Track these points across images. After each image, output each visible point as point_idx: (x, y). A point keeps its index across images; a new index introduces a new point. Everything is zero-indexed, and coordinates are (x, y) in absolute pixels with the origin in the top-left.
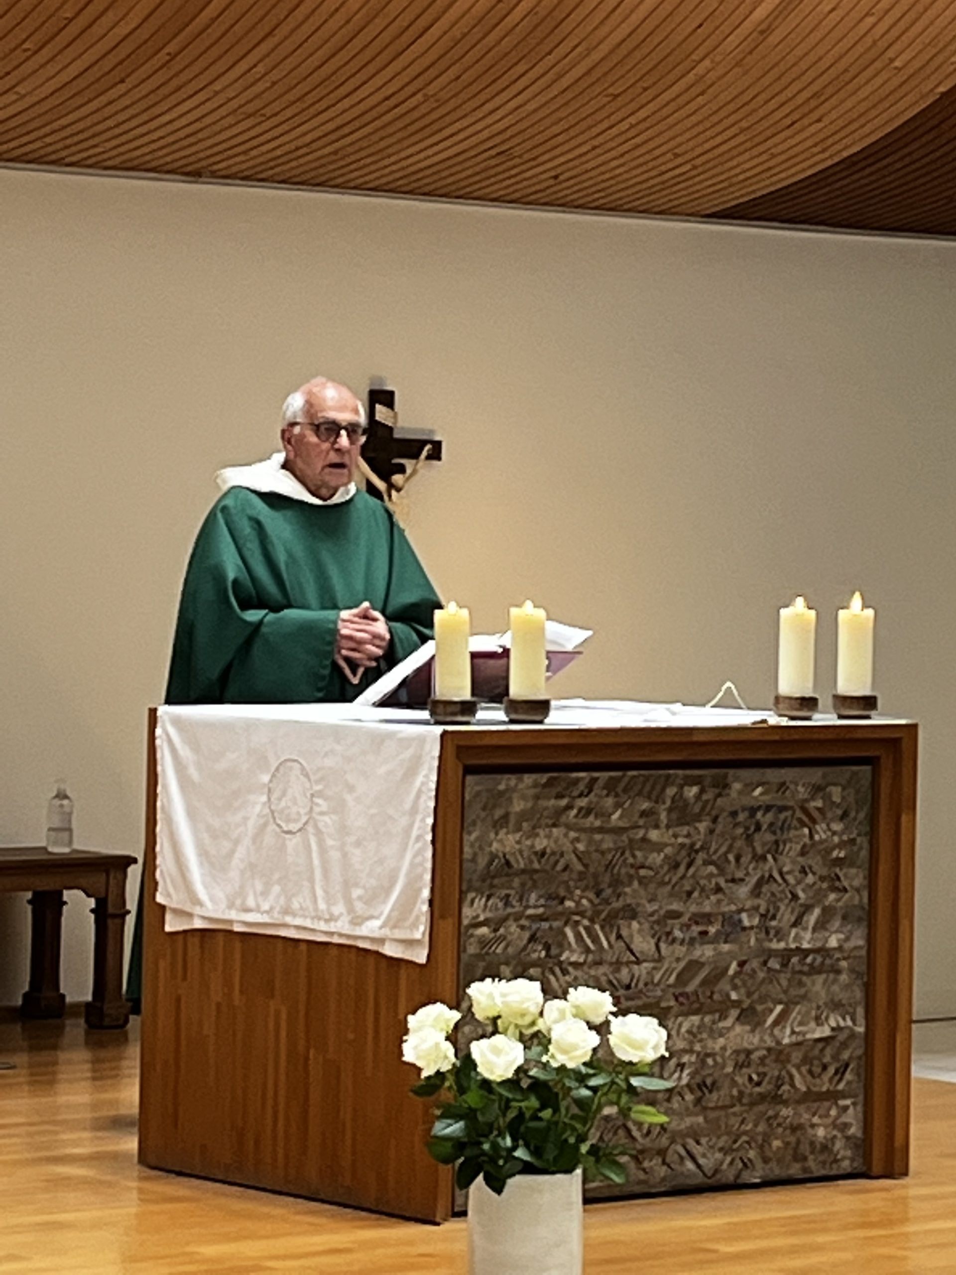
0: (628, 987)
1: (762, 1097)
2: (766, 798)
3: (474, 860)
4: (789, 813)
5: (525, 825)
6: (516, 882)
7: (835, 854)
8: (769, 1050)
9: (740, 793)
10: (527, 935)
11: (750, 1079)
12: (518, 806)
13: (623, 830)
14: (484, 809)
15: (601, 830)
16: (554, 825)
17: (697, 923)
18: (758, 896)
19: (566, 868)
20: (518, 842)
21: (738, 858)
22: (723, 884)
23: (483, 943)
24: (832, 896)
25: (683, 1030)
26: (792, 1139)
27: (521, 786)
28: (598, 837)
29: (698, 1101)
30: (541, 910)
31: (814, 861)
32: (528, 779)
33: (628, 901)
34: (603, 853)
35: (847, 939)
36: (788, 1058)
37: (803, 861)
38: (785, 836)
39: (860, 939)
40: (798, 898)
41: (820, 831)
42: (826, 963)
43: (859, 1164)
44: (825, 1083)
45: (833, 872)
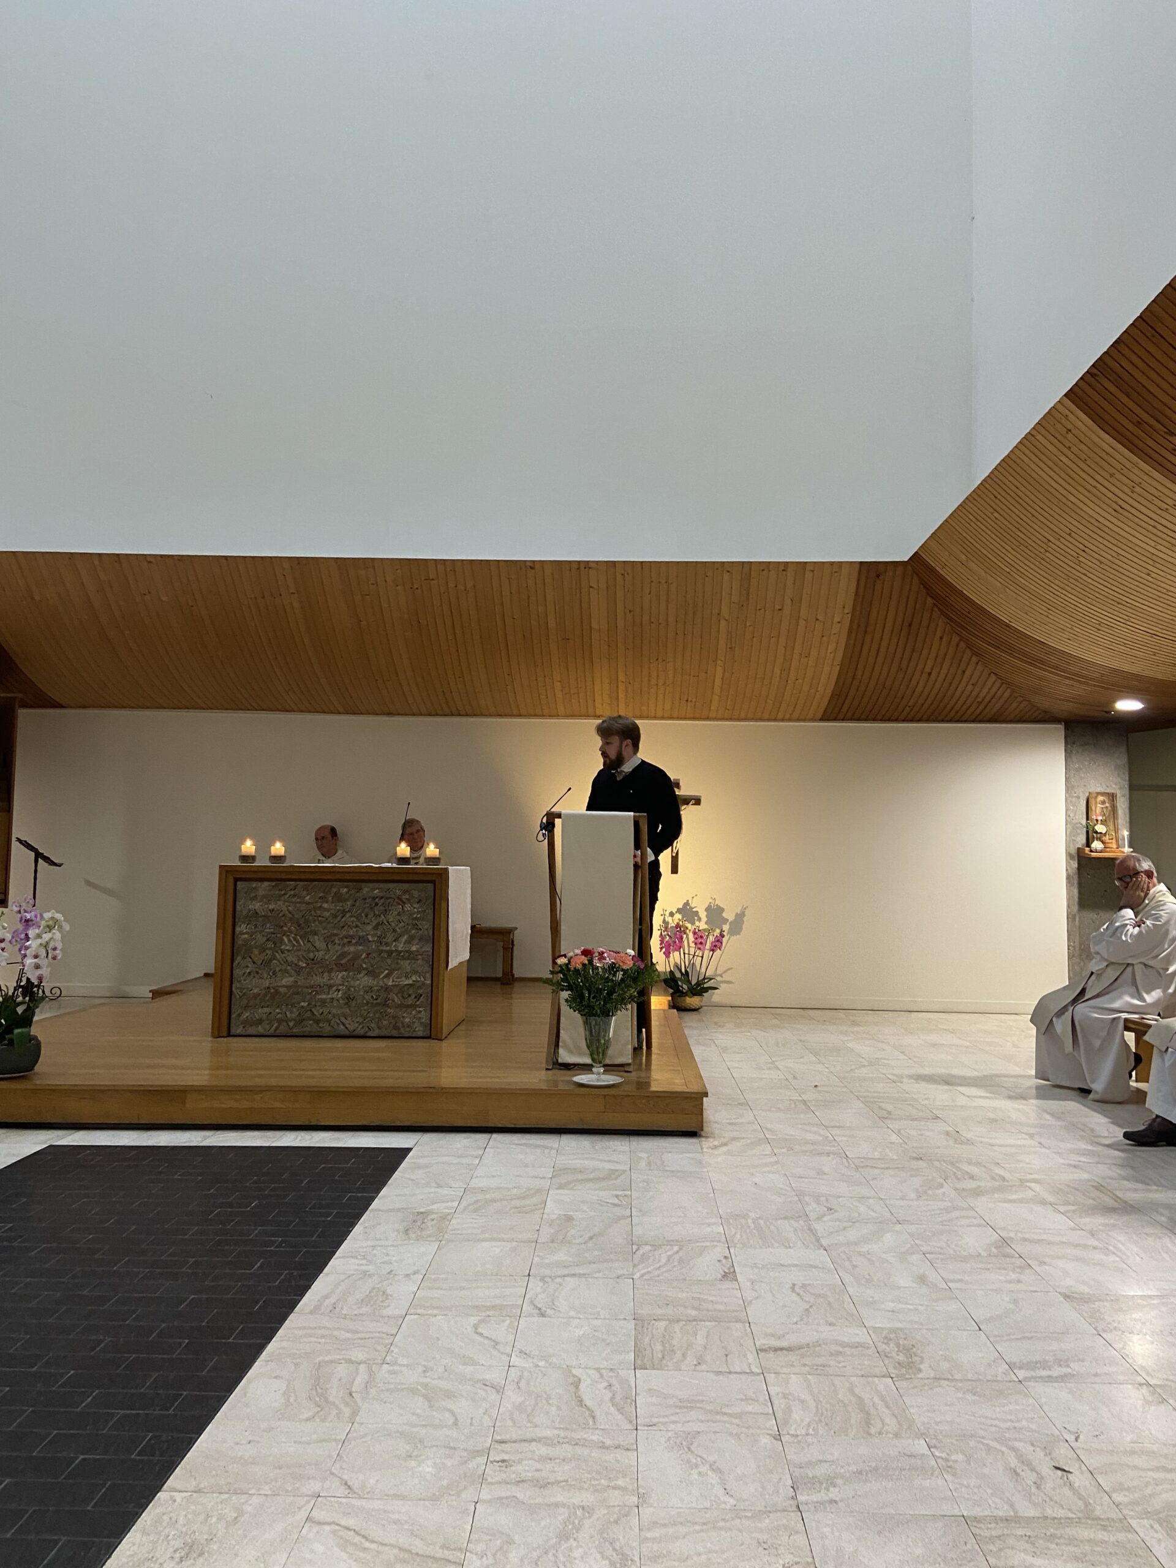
0: (313, 960)
1: (378, 1004)
2: (381, 894)
3: (241, 911)
4: (391, 900)
5: (265, 900)
6: (261, 919)
7: (415, 916)
8: (382, 987)
9: (368, 892)
10: (265, 939)
11: (372, 997)
12: (261, 893)
13: (312, 903)
14: (246, 893)
15: (300, 903)
16: (278, 900)
17: (347, 938)
18: (377, 929)
19: (284, 915)
20: (261, 906)
21: (366, 916)
22: (358, 924)
23: (246, 940)
24: (413, 932)
25: (339, 977)
26: (393, 1021)
27: (263, 886)
28: (298, 905)
29: (347, 1004)
30: (272, 930)
31: (405, 918)
32: (266, 884)
33: (313, 928)
34: (301, 911)
35: (421, 948)
36: (391, 990)
37: (398, 918)
38: (390, 908)
39: (428, 948)
40: (396, 931)
41: (408, 907)
42: (410, 956)
43: (427, 1033)
44: (410, 1001)
45: (414, 922)
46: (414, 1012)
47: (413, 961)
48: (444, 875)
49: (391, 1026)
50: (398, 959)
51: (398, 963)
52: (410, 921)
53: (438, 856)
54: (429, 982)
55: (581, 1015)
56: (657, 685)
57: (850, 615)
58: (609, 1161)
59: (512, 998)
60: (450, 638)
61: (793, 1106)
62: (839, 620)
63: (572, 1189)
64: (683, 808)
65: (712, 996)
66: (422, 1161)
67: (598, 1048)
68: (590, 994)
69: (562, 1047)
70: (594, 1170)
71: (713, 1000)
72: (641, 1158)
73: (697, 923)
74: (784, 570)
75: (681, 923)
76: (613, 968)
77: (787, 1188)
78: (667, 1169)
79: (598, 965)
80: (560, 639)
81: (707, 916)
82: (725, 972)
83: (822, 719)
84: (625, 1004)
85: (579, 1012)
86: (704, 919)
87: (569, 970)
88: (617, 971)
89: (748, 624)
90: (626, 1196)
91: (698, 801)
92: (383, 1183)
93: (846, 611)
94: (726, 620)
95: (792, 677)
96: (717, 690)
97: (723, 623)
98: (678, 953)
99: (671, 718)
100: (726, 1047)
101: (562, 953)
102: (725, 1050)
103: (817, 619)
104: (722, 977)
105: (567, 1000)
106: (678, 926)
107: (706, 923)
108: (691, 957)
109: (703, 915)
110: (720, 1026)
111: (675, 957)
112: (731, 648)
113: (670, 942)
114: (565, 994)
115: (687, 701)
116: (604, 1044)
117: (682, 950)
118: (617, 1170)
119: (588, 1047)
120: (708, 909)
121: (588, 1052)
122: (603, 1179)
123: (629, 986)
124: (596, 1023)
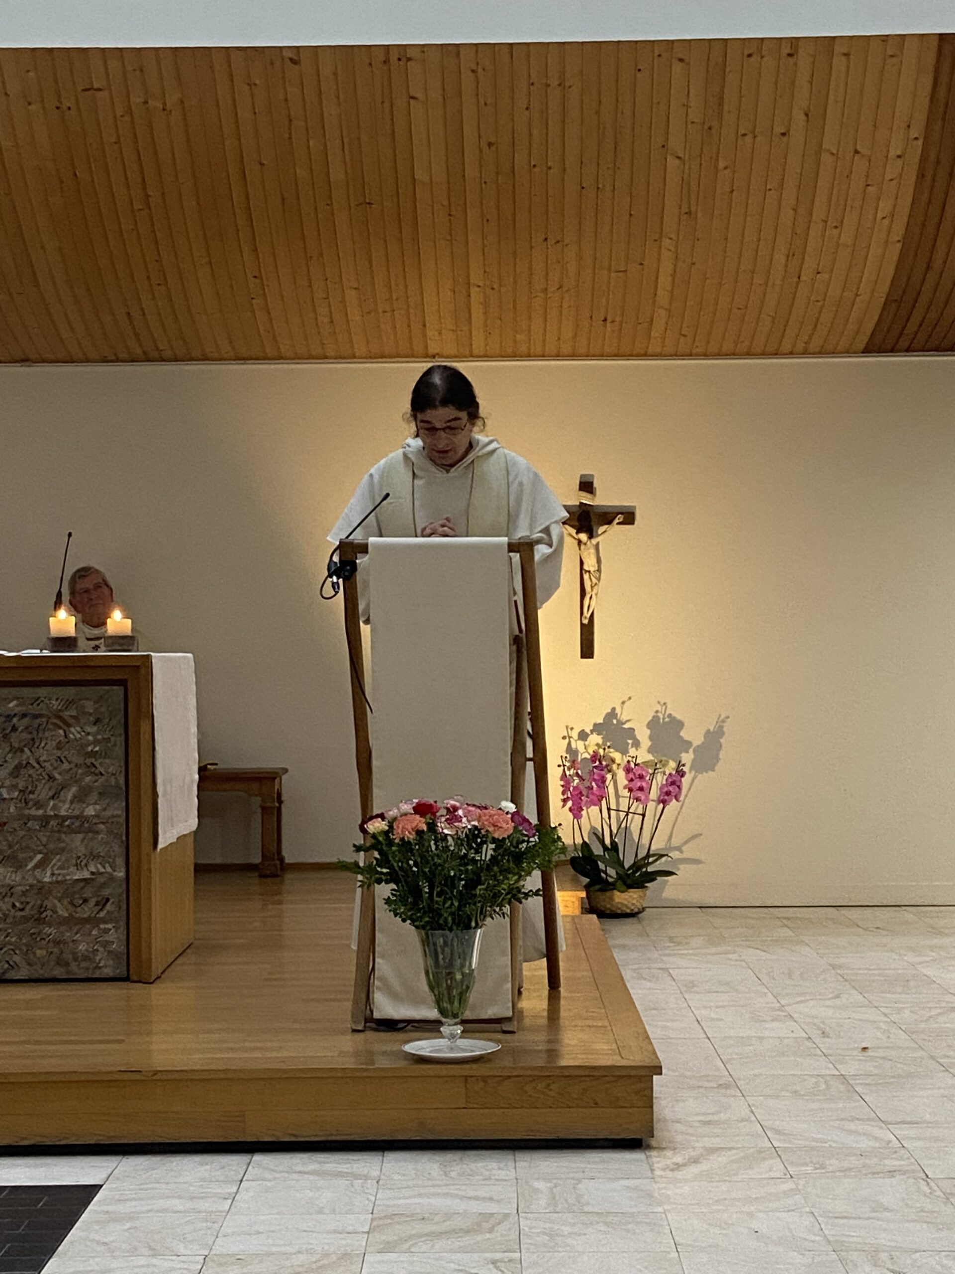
1: (26, 919)
2: (21, 709)
4: (43, 720)
7: (90, 749)
8: (31, 886)
11: (14, 906)
18: (17, 777)
24: (88, 779)
26: (56, 950)
31: (70, 753)
36: (50, 892)
37: (59, 753)
38: (40, 735)
39: (117, 810)
40: (55, 779)
41: (75, 732)
42: (84, 825)
43: (122, 971)
44: (86, 911)
45: (89, 761)
46: (94, 932)
47: (90, 835)
48: (143, 671)
49: (53, 957)
50: (59, 832)
51: (59, 840)
52: (80, 761)
53: (129, 633)
54: (121, 874)
55: (417, 927)
56: (545, 290)
57: (920, 143)
58: (477, 1198)
59: (280, 903)
60: (137, 206)
61: (823, 1086)
62: (899, 153)
63: (408, 1251)
64: (601, 529)
65: (662, 889)
66: (120, 1208)
67: (449, 988)
68: (431, 888)
69: (379, 988)
70: (448, 1216)
71: (665, 895)
72: (537, 1190)
73: (632, 751)
74: (790, 55)
75: (601, 752)
76: (477, 836)
77: (817, 1238)
78: (586, 1209)
79: (446, 831)
80: (352, 205)
81: (651, 738)
82: (686, 843)
83: (867, 350)
84: (501, 905)
85: (413, 921)
86: (646, 743)
87: (391, 843)
88: (483, 843)
89: (721, 164)
90: (510, 1261)
91: (629, 517)
92: (50, 1252)
93: (914, 133)
94: (678, 158)
95: (809, 266)
96: (663, 296)
97: (672, 162)
98: (597, 808)
99: (573, 356)
100: (692, 982)
101: (376, 811)
102: (691, 986)
103: (857, 152)
104: (681, 852)
105: (388, 901)
106: (595, 757)
107: (650, 751)
108: (622, 815)
109: (643, 734)
110: (679, 943)
111: (592, 815)
112: (689, 213)
113: (581, 787)
114: (384, 890)
115: (605, 320)
116: (462, 981)
117: (604, 802)
118: (492, 1214)
119: (431, 988)
120: (653, 724)
121: (431, 998)
122: (467, 1232)
123: (506, 871)
124: (445, 943)
